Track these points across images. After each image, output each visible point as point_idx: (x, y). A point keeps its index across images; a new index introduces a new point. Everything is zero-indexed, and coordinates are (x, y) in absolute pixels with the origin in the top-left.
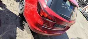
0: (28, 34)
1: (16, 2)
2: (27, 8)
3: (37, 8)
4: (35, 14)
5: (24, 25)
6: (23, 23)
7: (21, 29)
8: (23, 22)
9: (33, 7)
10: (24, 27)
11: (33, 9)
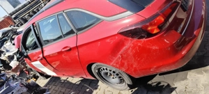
0: (186, 78)
1: (96, 89)
2: (126, 64)
3: (135, 39)
4: (148, 47)
5: (159, 83)
6: (155, 84)
7: (172, 92)
8: (150, 85)
9: (129, 48)
10: (166, 84)
11: (133, 48)
